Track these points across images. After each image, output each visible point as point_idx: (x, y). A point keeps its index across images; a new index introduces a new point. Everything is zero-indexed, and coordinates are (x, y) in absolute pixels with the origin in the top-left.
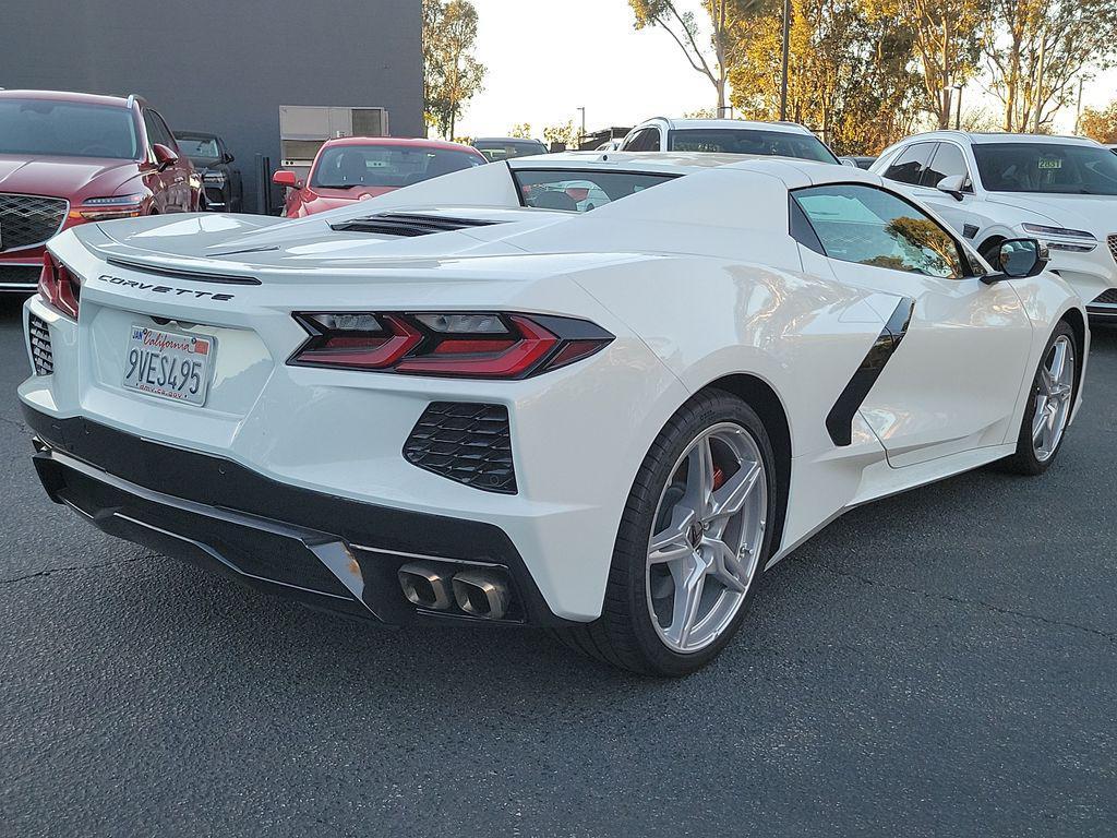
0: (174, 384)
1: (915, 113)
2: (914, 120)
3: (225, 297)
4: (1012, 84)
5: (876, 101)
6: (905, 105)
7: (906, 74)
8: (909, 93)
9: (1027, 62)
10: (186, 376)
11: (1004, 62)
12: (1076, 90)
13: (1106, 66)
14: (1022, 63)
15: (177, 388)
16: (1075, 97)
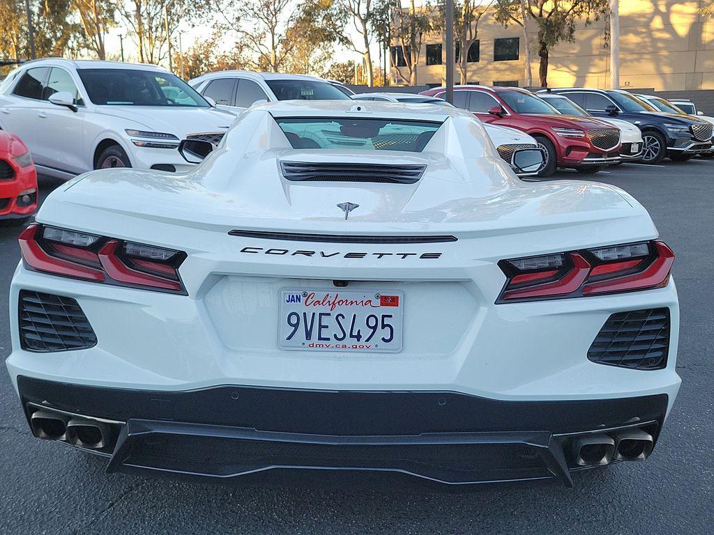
0: (358, 337)
1: (79, 50)
2: (79, 55)
3: (436, 256)
4: (139, 33)
5: (49, 41)
6: (70, 43)
7: (67, 24)
8: (72, 35)
9: (147, 20)
10: (375, 328)
11: (132, 19)
12: (178, 39)
13: (193, 26)
14: (143, 21)
15: (363, 340)
16: (178, 43)
